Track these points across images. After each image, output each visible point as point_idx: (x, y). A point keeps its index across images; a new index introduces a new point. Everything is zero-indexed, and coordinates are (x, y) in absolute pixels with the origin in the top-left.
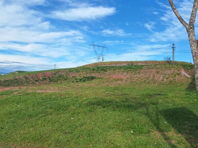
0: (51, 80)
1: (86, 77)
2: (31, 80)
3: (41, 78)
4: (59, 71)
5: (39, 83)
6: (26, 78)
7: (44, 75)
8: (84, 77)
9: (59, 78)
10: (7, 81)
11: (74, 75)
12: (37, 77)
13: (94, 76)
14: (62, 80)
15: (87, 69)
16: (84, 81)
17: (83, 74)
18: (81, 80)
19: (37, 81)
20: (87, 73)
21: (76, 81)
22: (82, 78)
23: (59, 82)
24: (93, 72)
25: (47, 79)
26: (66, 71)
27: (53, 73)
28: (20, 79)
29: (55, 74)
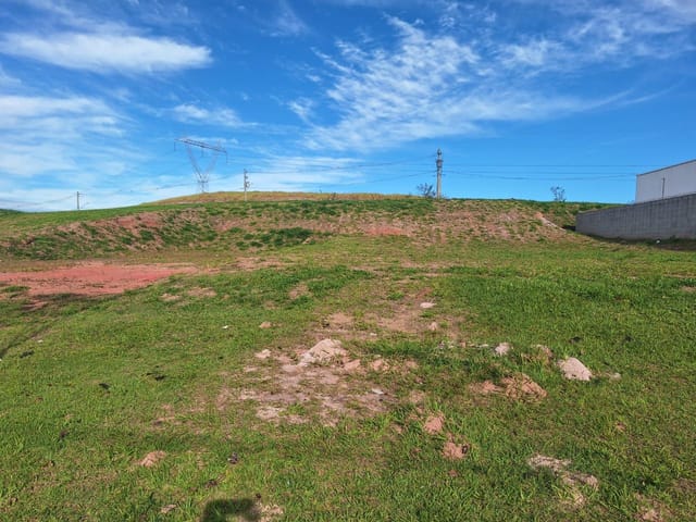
0: (168, 241)
1: (282, 232)
2: (110, 238)
3: (135, 232)
4: (179, 212)
5: (137, 247)
6: (94, 232)
7: (140, 222)
8: (272, 231)
9: (187, 233)
10: (35, 239)
11: (230, 224)
12: (125, 229)
13: (304, 228)
14: (201, 240)
15: (267, 206)
16: (279, 243)
17: (266, 224)
18: (266, 239)
19: (128, 241)
20: (276, 219)
21: (254, 244)
22: (265, 233)
23: (191, 245)
24: (294, 217)
25: (156, 237)
26: (201, 212)
27: (166, 218)
28: (73, 233)
29: (170, 220)
